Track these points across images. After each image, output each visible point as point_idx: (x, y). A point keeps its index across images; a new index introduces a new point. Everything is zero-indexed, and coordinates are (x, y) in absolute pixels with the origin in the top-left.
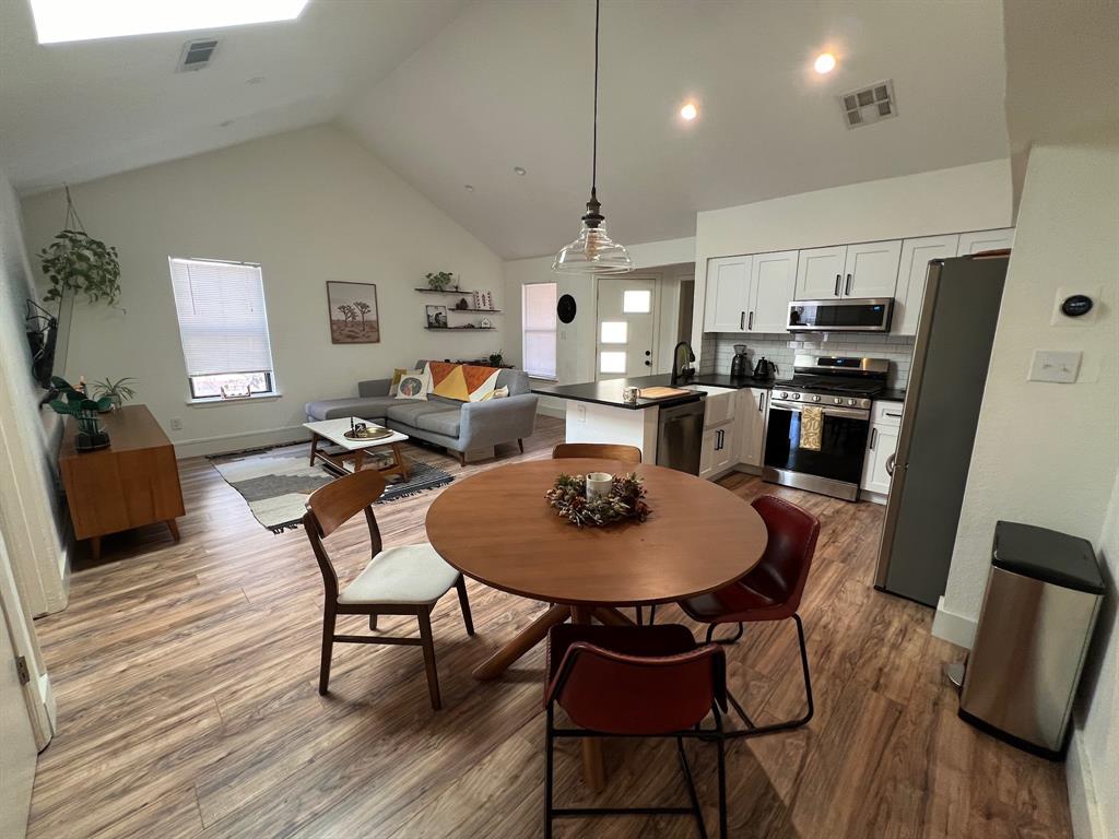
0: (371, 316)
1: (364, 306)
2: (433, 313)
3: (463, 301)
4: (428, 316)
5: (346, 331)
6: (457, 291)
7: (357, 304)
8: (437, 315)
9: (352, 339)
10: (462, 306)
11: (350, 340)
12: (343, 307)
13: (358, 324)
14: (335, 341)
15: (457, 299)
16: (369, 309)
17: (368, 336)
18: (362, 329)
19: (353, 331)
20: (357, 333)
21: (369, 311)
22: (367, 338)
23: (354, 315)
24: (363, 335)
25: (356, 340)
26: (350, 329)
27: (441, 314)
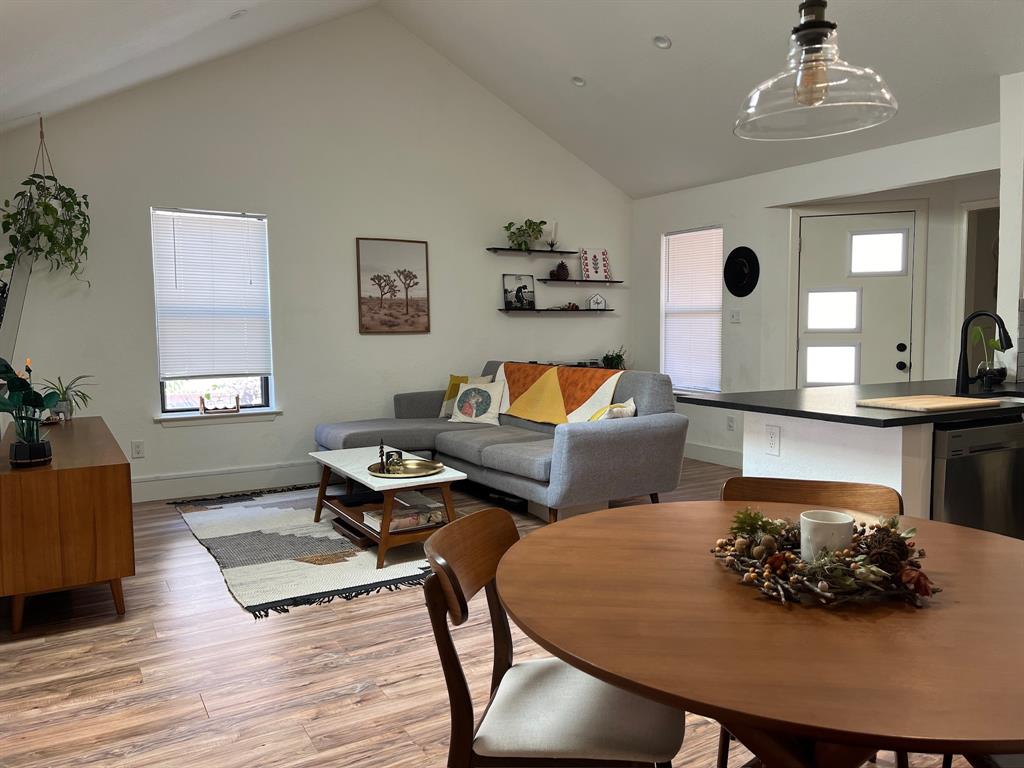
0: (418, 293)
1: (408, 276)
2: (513, 286)
3: (562, 267)
4: (506, 291)
5: (382, 315)
6: (552, 249)
7: (400, 273)
8: (519, 290)
9: (390, 327)
10: (559, 275)
11: (386, 329)
12: (379, 278)
13: (399, 304)
14: (365, 330)
15: (552, 263)
16: (416, 280)
17: (413, 322)
18: (405, 311)
19: (391, 315)
20: (396, 318)
21: (416, 284)
22: (411, 325)
23: (393, 290)
24: (406, 321)
25: (395, 328)
26: (387, 312)
27: (525, 287)
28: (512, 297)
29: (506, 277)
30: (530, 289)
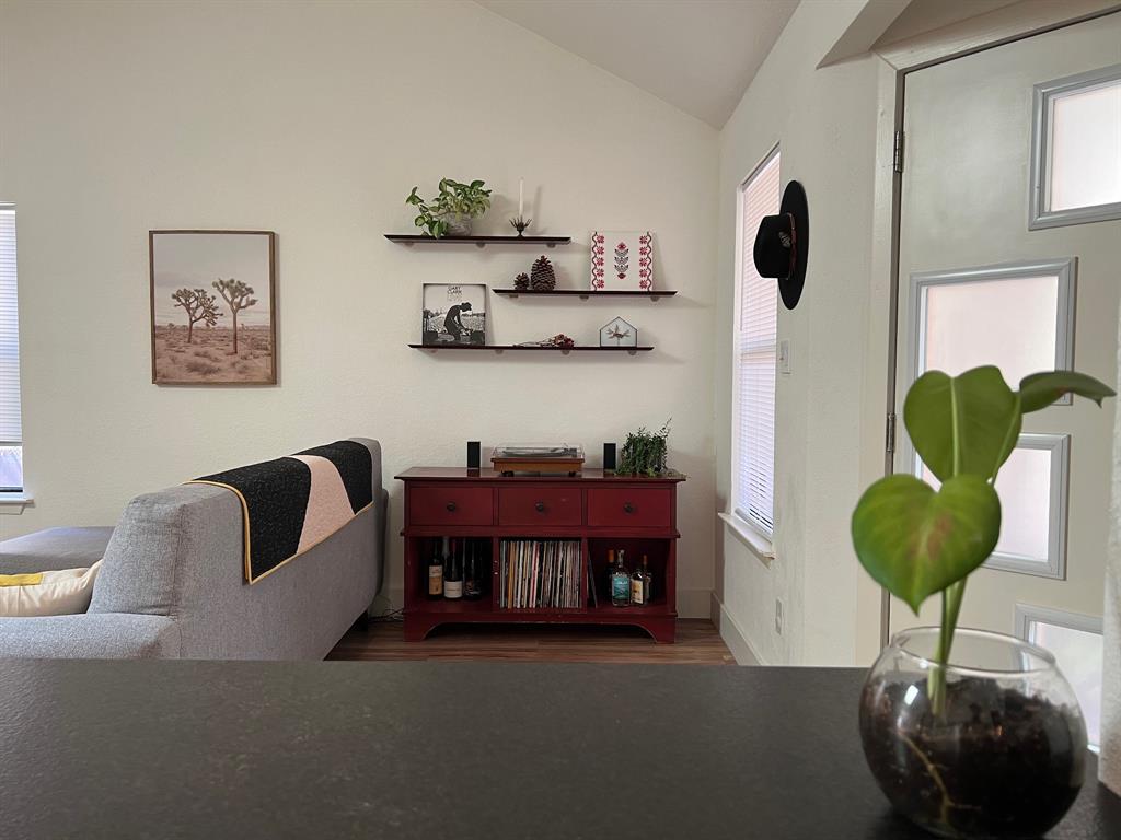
1: (239, 290)
2: (441, 305)
3: (543, 267)
4: (426, 314)
5: (189, 355)
6: (521, 237)
7: (222, 285)
8: (454, 311)
9: (203, 375)
10: (538, 284)
11: (196, 377)
12: (186, 294)
13: (222, 336)
14: (159, 378)
15: (520, 262)
16: (251, 297)
17: (246, 367)
18: (231, 348)
19: (205, 355)
20: (216, 360)
21: (253, 302)
22: (240, 372)
23: (210, 313)
24: (234, 365)
25: (211, 377)
26: (201, 350)
27: (467, 307)
28: (438, 325)
29: (429, 289)
30: (477, 308)
